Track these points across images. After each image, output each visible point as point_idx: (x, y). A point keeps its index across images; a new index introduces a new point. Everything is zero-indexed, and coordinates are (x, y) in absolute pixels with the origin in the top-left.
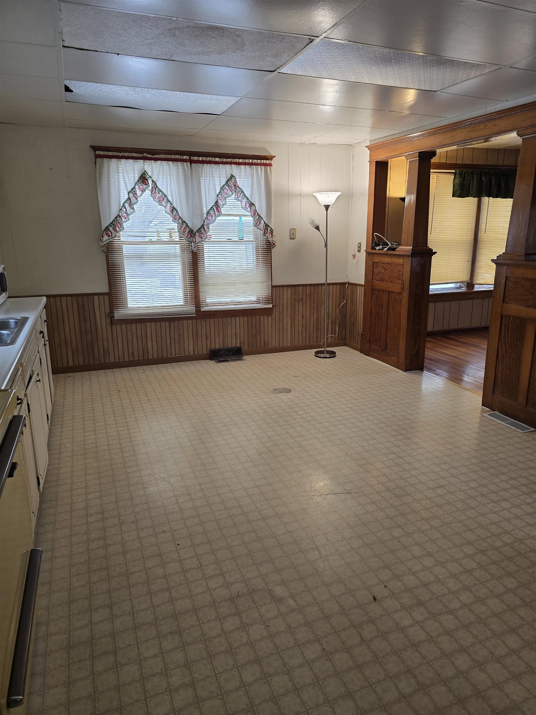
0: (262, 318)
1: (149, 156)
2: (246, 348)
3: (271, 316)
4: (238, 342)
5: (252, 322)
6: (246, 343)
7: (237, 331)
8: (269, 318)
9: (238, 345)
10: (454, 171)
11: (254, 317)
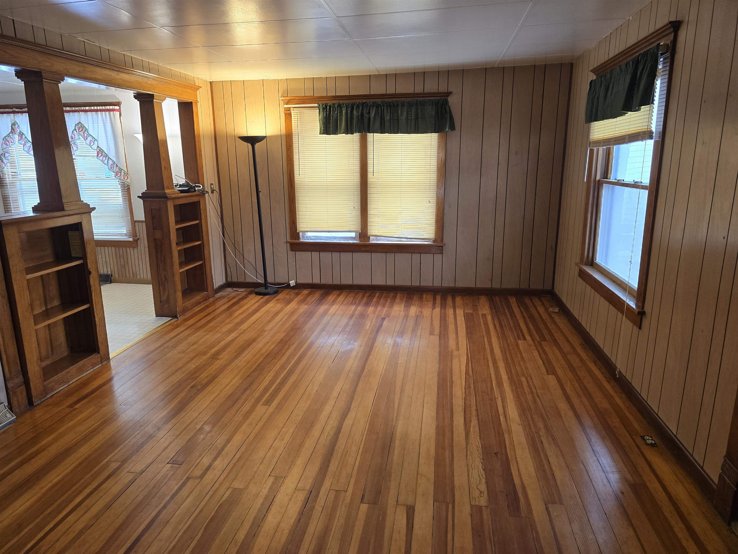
0: (128, 250)
1: (17, 110)
2: (117, 276)
3: (136, 249)
4: (109, 270)
5: (119, 253)
6: (116, 272)
7: (107, 260)
8: (134, 250)
9: (109, 273)
10: (316, 105)
11: (121, 248)
